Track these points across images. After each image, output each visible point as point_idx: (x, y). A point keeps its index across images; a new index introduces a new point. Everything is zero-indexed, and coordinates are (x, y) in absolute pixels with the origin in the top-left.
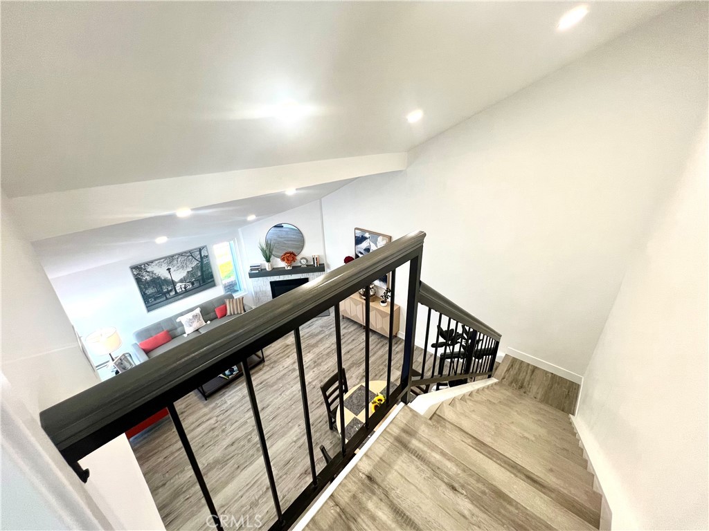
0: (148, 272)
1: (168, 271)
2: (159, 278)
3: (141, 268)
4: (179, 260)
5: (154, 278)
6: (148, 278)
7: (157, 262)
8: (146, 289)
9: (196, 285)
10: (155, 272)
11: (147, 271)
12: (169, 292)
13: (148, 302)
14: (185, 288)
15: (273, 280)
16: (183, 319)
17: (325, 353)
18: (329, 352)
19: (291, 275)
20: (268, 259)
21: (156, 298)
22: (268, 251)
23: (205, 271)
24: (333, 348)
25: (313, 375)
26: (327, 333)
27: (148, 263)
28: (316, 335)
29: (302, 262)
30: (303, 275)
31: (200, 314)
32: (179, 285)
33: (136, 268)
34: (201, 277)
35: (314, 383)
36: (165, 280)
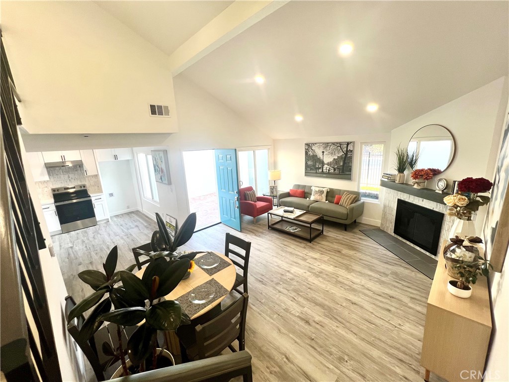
0: (312, 150)
1: (322, 154)
2: (316, 156)
3: (310, 146)
4: (331, 147)
7: (318, 144)
8: (308, 160)
9: (337, 172)
10: (315, 151)
13: (307, 169)
14: (329, 170)
15: (402, 199)
16: (313, 188)
17: (340, 279)
18: (343, 283)
19: (423, 201)
20: (401, 169)
21: (311, 169)
22: (403, 159)
23: (346, 163)
24: (355, 286)
25: (300, 273)
26: (383, 279)
27: (313, 144)
28: (371, 270)
29: (439, 186)
30: (437, 205)
31: (325, 193)
32: (326, 166)
33: (307, 145)
34: (342, 167)
35: (288, 274)
36: (319, 159)
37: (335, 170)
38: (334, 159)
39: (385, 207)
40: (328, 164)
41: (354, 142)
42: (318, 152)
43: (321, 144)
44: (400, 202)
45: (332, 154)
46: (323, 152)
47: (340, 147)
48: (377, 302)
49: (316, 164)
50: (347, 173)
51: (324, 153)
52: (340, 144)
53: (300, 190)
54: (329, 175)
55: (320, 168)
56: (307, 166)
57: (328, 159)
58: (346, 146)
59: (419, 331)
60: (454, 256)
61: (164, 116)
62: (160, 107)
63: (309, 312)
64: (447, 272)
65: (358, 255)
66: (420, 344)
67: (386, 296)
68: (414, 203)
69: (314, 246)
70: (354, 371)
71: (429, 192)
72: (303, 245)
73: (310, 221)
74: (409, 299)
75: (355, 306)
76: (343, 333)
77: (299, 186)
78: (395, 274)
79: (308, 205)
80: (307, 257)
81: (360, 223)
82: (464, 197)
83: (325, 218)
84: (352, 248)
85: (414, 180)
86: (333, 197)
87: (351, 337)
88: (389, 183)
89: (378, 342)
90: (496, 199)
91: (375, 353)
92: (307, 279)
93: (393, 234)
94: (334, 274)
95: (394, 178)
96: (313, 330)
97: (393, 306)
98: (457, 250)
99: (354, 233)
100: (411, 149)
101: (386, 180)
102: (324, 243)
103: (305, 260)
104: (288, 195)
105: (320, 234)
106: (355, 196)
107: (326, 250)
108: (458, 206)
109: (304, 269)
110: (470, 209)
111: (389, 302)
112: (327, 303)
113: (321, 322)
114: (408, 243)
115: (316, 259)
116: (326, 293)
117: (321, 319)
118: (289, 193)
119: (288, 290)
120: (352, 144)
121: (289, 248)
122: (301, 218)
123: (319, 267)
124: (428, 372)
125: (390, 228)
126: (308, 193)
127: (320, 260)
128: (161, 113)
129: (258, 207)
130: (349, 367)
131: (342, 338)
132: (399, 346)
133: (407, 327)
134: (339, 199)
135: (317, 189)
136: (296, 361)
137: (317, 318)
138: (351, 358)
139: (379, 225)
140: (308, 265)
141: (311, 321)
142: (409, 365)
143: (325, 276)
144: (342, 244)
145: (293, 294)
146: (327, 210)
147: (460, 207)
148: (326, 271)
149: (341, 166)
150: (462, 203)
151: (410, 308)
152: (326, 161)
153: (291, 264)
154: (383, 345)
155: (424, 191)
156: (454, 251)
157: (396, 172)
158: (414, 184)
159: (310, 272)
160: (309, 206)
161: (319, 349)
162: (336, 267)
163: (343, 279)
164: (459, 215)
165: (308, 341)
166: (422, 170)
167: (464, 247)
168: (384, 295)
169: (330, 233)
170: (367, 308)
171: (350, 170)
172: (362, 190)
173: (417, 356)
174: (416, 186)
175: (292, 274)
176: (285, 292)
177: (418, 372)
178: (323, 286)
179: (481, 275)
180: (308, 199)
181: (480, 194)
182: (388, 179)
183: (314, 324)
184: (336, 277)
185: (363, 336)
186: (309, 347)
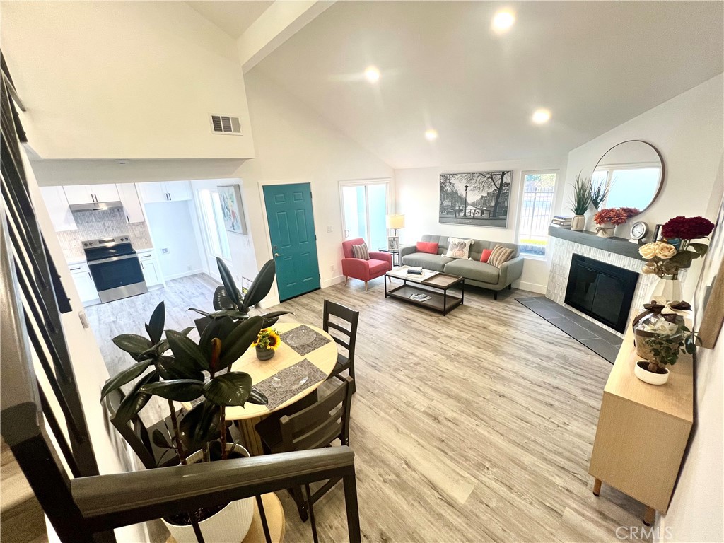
0: (451, 183)
1: (465, 189)
2: (456, 193)
3: (447, 177)
4: (478, 180)
5: (453, 191)
6: (449, 190)
8: (445, 199)
9: (486, 215)
10: (455, 185)
13: (442, 213)
14: (474, 214)
15: (580, 254)
16: (451, 240)
17: (485, 364)
18: (489, 370)
19: (609, 255)
20: (580, 210)
21: (448, 212)
22: (584, 195)
23: (500, 203)
24: (504, 374)
25: (428, 355)
26: (546, 364)
27: (452, 175)
28: (529, 352)
29: (635, 233)
30: (630, 261)
31: (468, 246)
32: (469, 207)
33: (444, 176)
34: (493, 209)
35: (411, 357)
36: (460, 197)
37: (482, 213)
38: (482, 197)
39: (554, 265)
40: (473, 204)
41: (512, 172)
42: (459, 186)
43: (464, 175)
44: (576, 258)
45: (479, 189)
46: (466, 187)
47: (492, 178)
48: (534, 395)
49: (455, 205)
50: (501, 217)
51: (468, 188)
52: (492, 174)
53: (433, 242)
54: (474, 220)
55: (461, 210)
56: (442, 207)
57: (473, 197)
58: (500, 177)
59: (591, 432)
60: (648, 329)
61: (233, 133)
62: (226, 120)
63: (440, 406)
64: (636, 351)
65: (512, 332)
66: (590, 448)
67: (548, 387)
68: (597, 259)
69: (449, 321)
70: (497, 480)
71: (620, 242)
72: (434, 319)
73: (445, 285)
74: (580, 390)
75: (504, 399)
76: (486, 434)
77: (430, 237)
78: (564, 358)
79: (442, 264)
80: (439, 336)
81: (517, 289)
82: (669, 246)
83: (467, 282)
84: (504, 323)
85: (599, 225)
86: (479, 252)
87: (496, 439)
88: (561, 230)
89: (532, 445)
90: (716, 246)
91: (528, 459)
92: (437, 364)
93: (563, 304)
94: (475, 357)
95: (569, 223)
96: (444, 429)
97: (556, 399)
98: (653, 320)
99: (507, 302)
100: (597, 179)
101: (558, 226)
102: (462, 316)
103: (436, 338)
104: (415, 250)
105: (458, 304)
106: (510, 250)
107: (466, 325)
108: (660, 259)
109: (435, 351)
110: (677, 262)
111: (552, 394)
112: (464, 395)
113: (455, 419)
114: (584, 316)
115: (451, 337)
116: (464, 381)
117: (455, 415)
118: (415, 248)
119: (412, 378)
120: (509, 174)
121: (415, 323)
122: (433, 282)
123: (456, 348)
124: (598, 483)
125: (560, 296)
126: (443, 247)
127: (459, 340)
128: (228, 129)
129: (370, 267)
130: (491, 476)
131: (483, 440)
132: (561, 450)
133: (575, 426)
134: (488, 255)
135: (456, 241)
136: (419, 468)
137: (450, 415)
138: (494, 465)
139: (544, 292)
140: (440, 345)
141: (441, 418)
142: (574, 475)
143: (463, 360)
144: (490, 318)
145: (418, 383)
146: (470, 271)
147: (663, 261)
148: (465, 353)
149: (492, 207)
150: (666, 254)
151: (580, 402)
152: (470, 200)
153: (417, 345)
154: (538, 448)
155: (613, 241)
156: (647, 322)
157: (573, 215)
158: (598, 231)
159: (443, 355)
160: (444, 266)
161: (450, 454)
162: (479, 348)
163: (489, 364)
164: (660, 272)
165: (437, 443)
166: (612, 210)
167: (663, 315)
168: (544, 386)
169: (472, 302)
170: (520, 401)
171: (505, 213)
172: (521, 242)
173: (585, 463)
174: (600, 234)
175: (417, 357)
176: (408, 380)
177: (585, 484)
178: (460, 373)
179: (684, 352)
180: (442, 255)
181: (693, 241)
182: (560, 225)
183: (445, 422)
184: (480, 362)
185: (512, 437)
186: (437, 450)
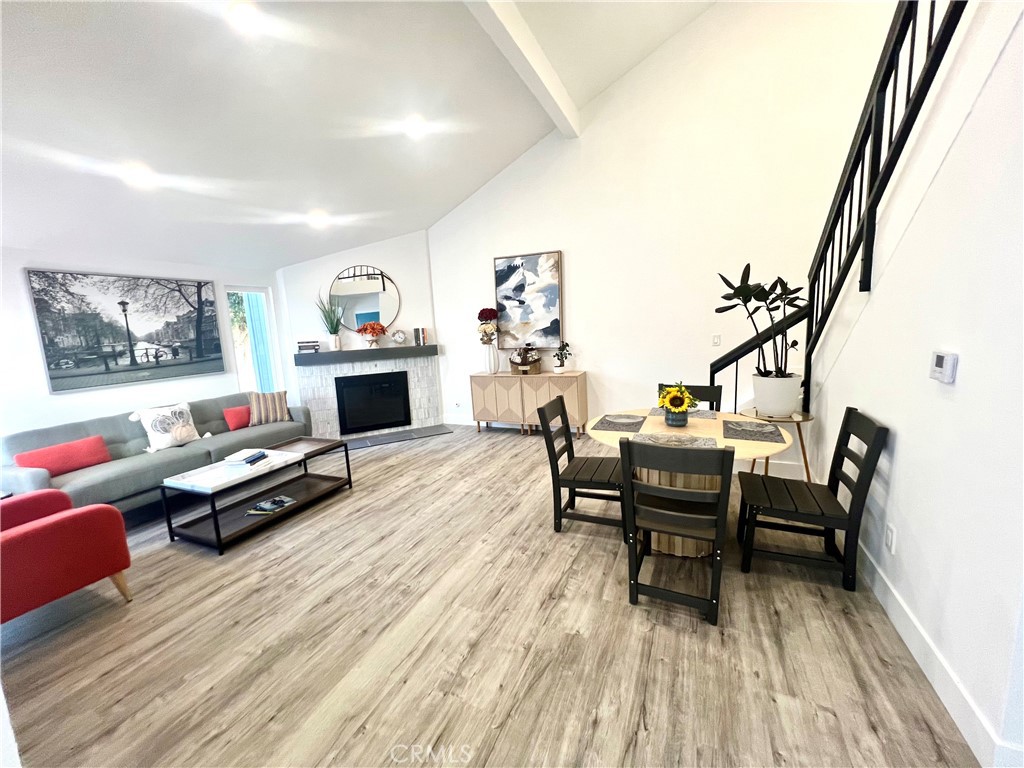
0: (72, 294)
1: (120, 308)
2: (96, 316)
3: (55, 279)
4: (151, 291)
5: (83, 313)
6: (69, 309)
7: (96, 278)
8: (58, 332)
9: (183, 356)
10: (88, 299)
11: (67, 291)
12: (116, 356)
13: (57, 365)
14: (156, 357)
15: (341, 376)
20: (333, 329)
21: (80, 363)
23: (204, 333)
27: (74, 275)
30: (396, 364)
31: (188, 415)
33: (40, 275)
34: (194, 344)
36: (111, 326)
38: (168, 324)
40: (149, 339)
41: (212, 282)
42: (106, 305)
43: (112, 279)
44: (341, 383)
45: (156, 308)
49: (98, 342)
50: (213, 356)
51: (130, 308)
52: (179, 285)
53: (83, 439)
55: (121, 354)
56: (53, 355)
57: (145, 323)
58: (194, 290)
68: (363, 373)
93: (339, 438)
120: (209, 286)
126: (126, 438)
149: (191, 341)
152: (140, 329)
157: (328, 335)
171: (218, 348)
180: (145, 452)
